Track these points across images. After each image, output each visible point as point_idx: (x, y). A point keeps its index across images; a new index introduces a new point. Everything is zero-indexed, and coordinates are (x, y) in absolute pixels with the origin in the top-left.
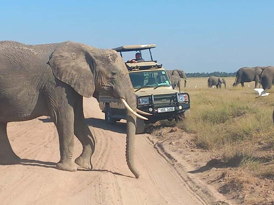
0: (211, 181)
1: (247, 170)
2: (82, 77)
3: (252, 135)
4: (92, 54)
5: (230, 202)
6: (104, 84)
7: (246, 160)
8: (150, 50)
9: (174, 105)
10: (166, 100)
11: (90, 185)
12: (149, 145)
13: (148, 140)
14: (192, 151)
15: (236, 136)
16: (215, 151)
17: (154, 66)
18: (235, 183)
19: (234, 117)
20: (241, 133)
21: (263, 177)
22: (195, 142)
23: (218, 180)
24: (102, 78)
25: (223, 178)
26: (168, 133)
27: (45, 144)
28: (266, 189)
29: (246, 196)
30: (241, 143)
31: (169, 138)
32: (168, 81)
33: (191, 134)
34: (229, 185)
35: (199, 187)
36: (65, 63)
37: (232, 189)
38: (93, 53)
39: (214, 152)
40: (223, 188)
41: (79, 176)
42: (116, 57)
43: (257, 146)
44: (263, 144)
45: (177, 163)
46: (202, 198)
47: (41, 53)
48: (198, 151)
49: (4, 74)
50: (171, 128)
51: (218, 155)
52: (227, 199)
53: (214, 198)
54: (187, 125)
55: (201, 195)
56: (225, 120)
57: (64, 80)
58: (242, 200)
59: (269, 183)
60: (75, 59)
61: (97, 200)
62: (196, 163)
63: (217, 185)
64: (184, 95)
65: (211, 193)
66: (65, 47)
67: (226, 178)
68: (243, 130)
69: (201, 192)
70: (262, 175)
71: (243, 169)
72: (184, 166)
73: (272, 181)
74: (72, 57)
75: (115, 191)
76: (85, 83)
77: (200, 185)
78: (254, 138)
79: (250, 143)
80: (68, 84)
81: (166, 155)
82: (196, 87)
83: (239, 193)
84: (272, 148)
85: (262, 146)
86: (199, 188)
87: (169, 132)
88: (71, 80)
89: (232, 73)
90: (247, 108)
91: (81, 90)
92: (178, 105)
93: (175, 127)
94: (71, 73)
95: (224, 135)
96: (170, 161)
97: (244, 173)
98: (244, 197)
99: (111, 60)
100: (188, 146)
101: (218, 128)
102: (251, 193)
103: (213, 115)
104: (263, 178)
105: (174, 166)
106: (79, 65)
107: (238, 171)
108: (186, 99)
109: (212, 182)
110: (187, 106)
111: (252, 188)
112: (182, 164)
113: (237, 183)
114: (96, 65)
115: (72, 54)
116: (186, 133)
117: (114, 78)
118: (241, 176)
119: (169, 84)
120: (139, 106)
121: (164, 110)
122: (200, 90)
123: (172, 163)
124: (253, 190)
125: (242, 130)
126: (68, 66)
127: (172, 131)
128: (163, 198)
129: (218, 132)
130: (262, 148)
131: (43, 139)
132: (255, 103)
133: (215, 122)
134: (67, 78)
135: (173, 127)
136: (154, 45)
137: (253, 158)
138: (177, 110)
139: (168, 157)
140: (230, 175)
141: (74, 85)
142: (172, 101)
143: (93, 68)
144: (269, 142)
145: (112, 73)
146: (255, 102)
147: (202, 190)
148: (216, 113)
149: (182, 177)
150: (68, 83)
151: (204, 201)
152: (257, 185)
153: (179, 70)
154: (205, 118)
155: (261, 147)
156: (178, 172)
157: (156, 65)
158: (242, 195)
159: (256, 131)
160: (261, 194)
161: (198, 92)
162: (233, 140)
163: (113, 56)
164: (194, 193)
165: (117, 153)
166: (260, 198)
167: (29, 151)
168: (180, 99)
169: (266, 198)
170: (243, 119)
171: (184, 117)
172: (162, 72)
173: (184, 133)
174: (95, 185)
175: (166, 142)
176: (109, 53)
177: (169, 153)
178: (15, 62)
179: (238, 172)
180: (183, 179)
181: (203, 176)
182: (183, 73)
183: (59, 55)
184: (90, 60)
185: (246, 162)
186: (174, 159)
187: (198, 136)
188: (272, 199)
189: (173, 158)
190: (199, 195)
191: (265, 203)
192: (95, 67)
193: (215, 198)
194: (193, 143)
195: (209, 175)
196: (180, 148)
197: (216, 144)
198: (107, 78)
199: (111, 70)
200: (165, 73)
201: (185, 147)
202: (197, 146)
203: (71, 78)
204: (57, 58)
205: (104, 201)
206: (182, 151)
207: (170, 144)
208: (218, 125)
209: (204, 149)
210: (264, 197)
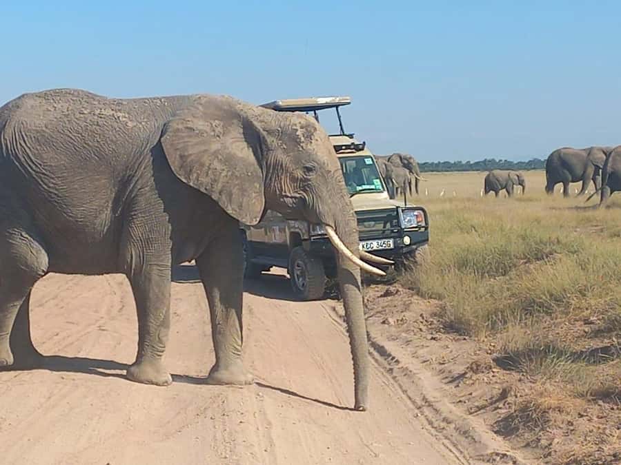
0: (477, 407)
1: (559, 382)
2: (236, 176)
3: (568, 302)
4: (260, 124)
5: (519, 455)
6: (285, 192)
7: (555, 360)
8: (337, 110)
9: (393, 235)
10: (373, 223)
11: (202, 416)
12: (335, 325)
13: (333, 314)
14: (432, 338)
15: (533, 305)
16: (486, 340)
17: (348, 147)
18: (531, 411)
19: (529, 261)
20: (544, 298)
21: (594, 398)
22: (441, 320)
23: (491, 404)
24: (281, 179)
25: (503, 401)
26: (378, 297)
27: (102, 322)
28: (600, 426)
29: (556, 440)
30: (543, 320)
31: (380, 309)
32: (378, 180)
33: (432, 301)
34: (517, 416)
35: (450, 420)
36: (196, 144)
37: (524, 425)
38: (261, 121)
39: (484, 341)
40: (503, 423)
41: (177, 395)
42: (313, 131)
43: (580, 327)
44: (593, 323)
45: (400, 366)
46: (455, 446)
47: (143, 123)
48: (446, 339)
49: (63, 177)
50: (386, 287)
51: (492, 348)
52: (512, 448)
53: (484, 444)
54: (421, 280)
55: (453, 439)
56: (508, 269)
57: (196, 182)
58: (547, 450)
59: (607, 411)
60: (221, 136)
61: (217, 451)
62: (443, 366)
63: (491, 417)
64: (416, 213)
65: (476, 434)
66: (198, 109)
67: (510, 399)
68: (548, 292)
69: (455, 431)
70: (591, 394)
71: (548, 381)
72: (414, 374)
73: (615, 407)
74: (214, 131)
75: (258, 429)
76: (243, 191)
77: (451, 417)
78: (573, 310)
79: (565, 321)
80: (205, 191)
81: (375, 349)
82: (442, 193)
83: (541, 434)
84: (615, 332)
85: (591, 328)
86: (450, 423)
87: (381, 296)
88: (212, 185)
89: (524, 163)
90: (558, 242)
91: (235, 207)
92: (401, 233)
93: (396, 285)
94: (212, 166)
95: (505, 302)
96: (383, 361)
97: (551, 389)
98: (550, 444)
99: (303, 139)
100: (424, 328)
101: (493, 287)
102: (566, 434)
103: (481, 258)
104: (593, 400)
105: (392, 373)
106: (230, 149)
107: (538, 383)
108: (419, 222)
109: (479, 408)
110: (421, 237)
111: (569, 422)
112: (411, 367)
113: (535, 411)
114: (269, 150)
115: (214, 124)
116: (419, 298)
117: (309, 180)
118: (545, 396)
119: (381, 188)
120: (313, 236)
121: (369, 246)
122: (451, 200)
123: (388, 367)
124: (572, 428)
125: (546, 292)
126: (206, 151)
127: (387, 294)
128: (367, 446)
129: (491, 296)
130: (592, 332)
131: (96, 312)
132: (576, 231)
133: (486, 275)
134: (203, 179)
135: (390, 284)
136: (348, 98)
137: (573, 354)
138: (398, 247)
139: (378, 352)
140: (519, 395)
141: (218, 195)
142: (388, 225)
143: (262, 155)
144: (609, 319)
145: (306, 168)
146: (576, 227)
147: (455, 428)
148: (489, 253)
149: (410, 398)
150: (206, 189)
151: (461, 452)
152: (582, 416)
153: (403, 154)
154: (462, 264)
155: (590, 331)
156: (401, 387)
157: (353, 144)
158: (547, 439)
159: (578, 294)
160: (590, 436)
161: (448, 206)
162: (526, 314)
163: (307, 130)
164: (437, 434)
165: (263, 344)
166: (586, 445)
167: (64, 339)
168: (406, 220)
169: (600, 446)
170: (549, 267)
171: (416, 262)
172: (366, 160)
173: (416, 297)
174: (214, 416)
175: (374, 318)
176: (297, 122)
177: (381, 344)
178: (84, 147)
179: (538, 386)
180: (414, 402)
181: (459, 395)
182: (412, 161)
183: (185, 126)
184: (254, 138)
185: (555, 364)
186: (393, 358)
187: (448, 304)
188: (615, 448)
189: (390, 355)
190: (449, 439)
191: (600, 456)
192: (267, 154)
193: (486, 447)
194: (435, 322)
195: (471, 394)
196: (407, 331)
197: (486, 324)
198: (294, 179)
199: (303, 161)
200: (371, 163)
201: (418, 330)
202: (445, 328)
203: (211, 179)
204: (180, 134)
205: (234, 452)
206: (409, 339)
207: (384, 322)
208: (492, 280)
209: (460, 335)
210: (596, 444)
